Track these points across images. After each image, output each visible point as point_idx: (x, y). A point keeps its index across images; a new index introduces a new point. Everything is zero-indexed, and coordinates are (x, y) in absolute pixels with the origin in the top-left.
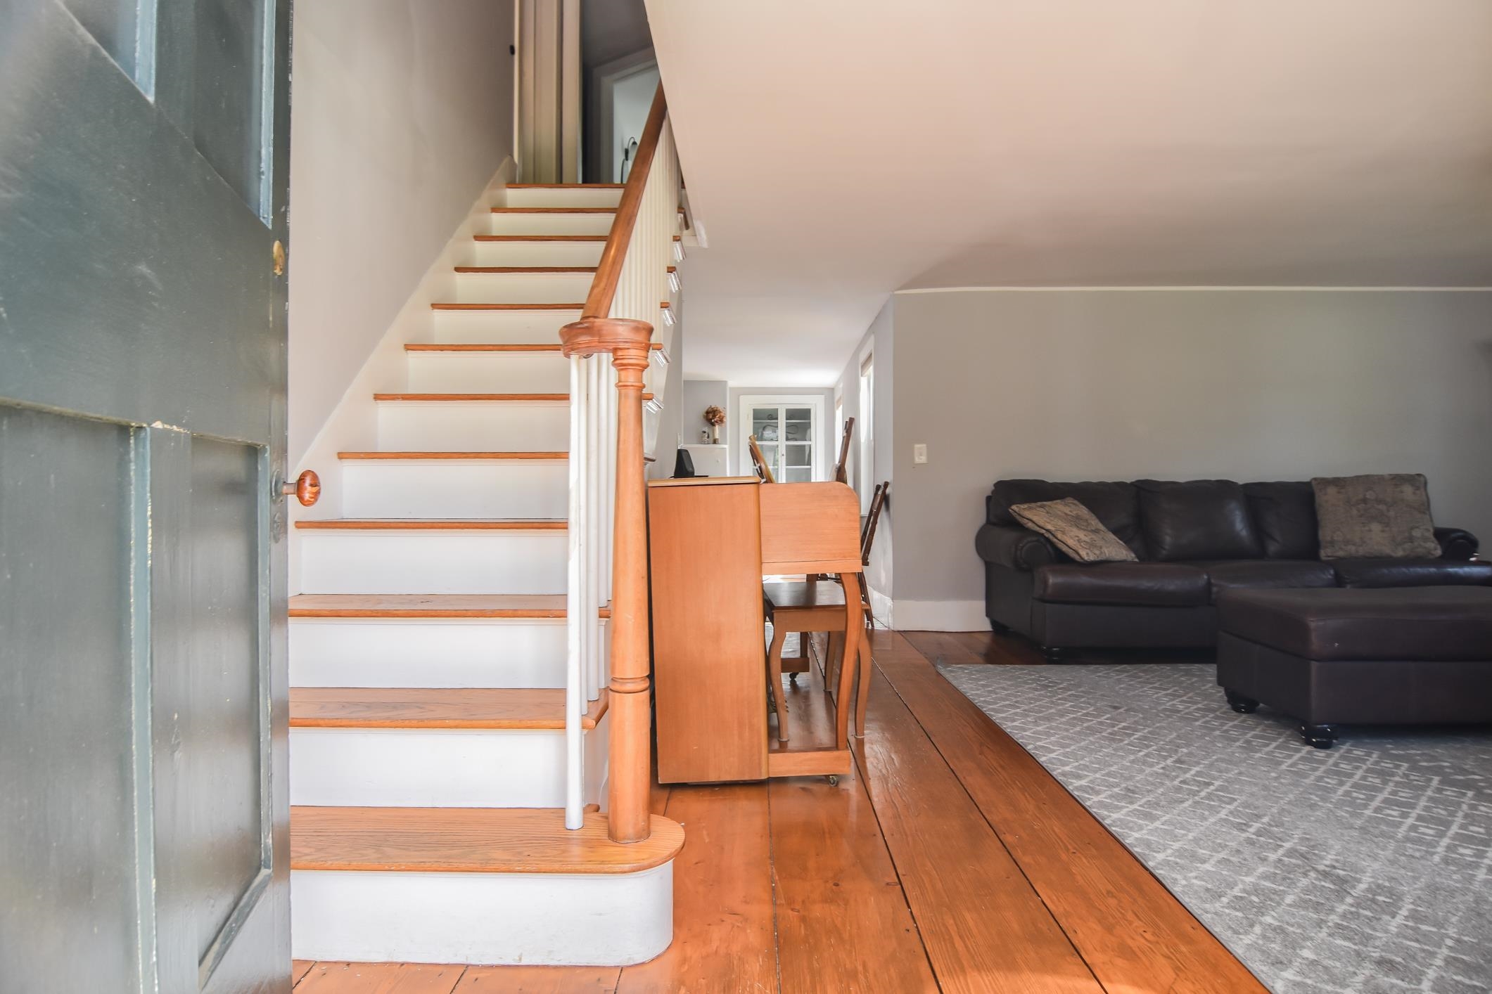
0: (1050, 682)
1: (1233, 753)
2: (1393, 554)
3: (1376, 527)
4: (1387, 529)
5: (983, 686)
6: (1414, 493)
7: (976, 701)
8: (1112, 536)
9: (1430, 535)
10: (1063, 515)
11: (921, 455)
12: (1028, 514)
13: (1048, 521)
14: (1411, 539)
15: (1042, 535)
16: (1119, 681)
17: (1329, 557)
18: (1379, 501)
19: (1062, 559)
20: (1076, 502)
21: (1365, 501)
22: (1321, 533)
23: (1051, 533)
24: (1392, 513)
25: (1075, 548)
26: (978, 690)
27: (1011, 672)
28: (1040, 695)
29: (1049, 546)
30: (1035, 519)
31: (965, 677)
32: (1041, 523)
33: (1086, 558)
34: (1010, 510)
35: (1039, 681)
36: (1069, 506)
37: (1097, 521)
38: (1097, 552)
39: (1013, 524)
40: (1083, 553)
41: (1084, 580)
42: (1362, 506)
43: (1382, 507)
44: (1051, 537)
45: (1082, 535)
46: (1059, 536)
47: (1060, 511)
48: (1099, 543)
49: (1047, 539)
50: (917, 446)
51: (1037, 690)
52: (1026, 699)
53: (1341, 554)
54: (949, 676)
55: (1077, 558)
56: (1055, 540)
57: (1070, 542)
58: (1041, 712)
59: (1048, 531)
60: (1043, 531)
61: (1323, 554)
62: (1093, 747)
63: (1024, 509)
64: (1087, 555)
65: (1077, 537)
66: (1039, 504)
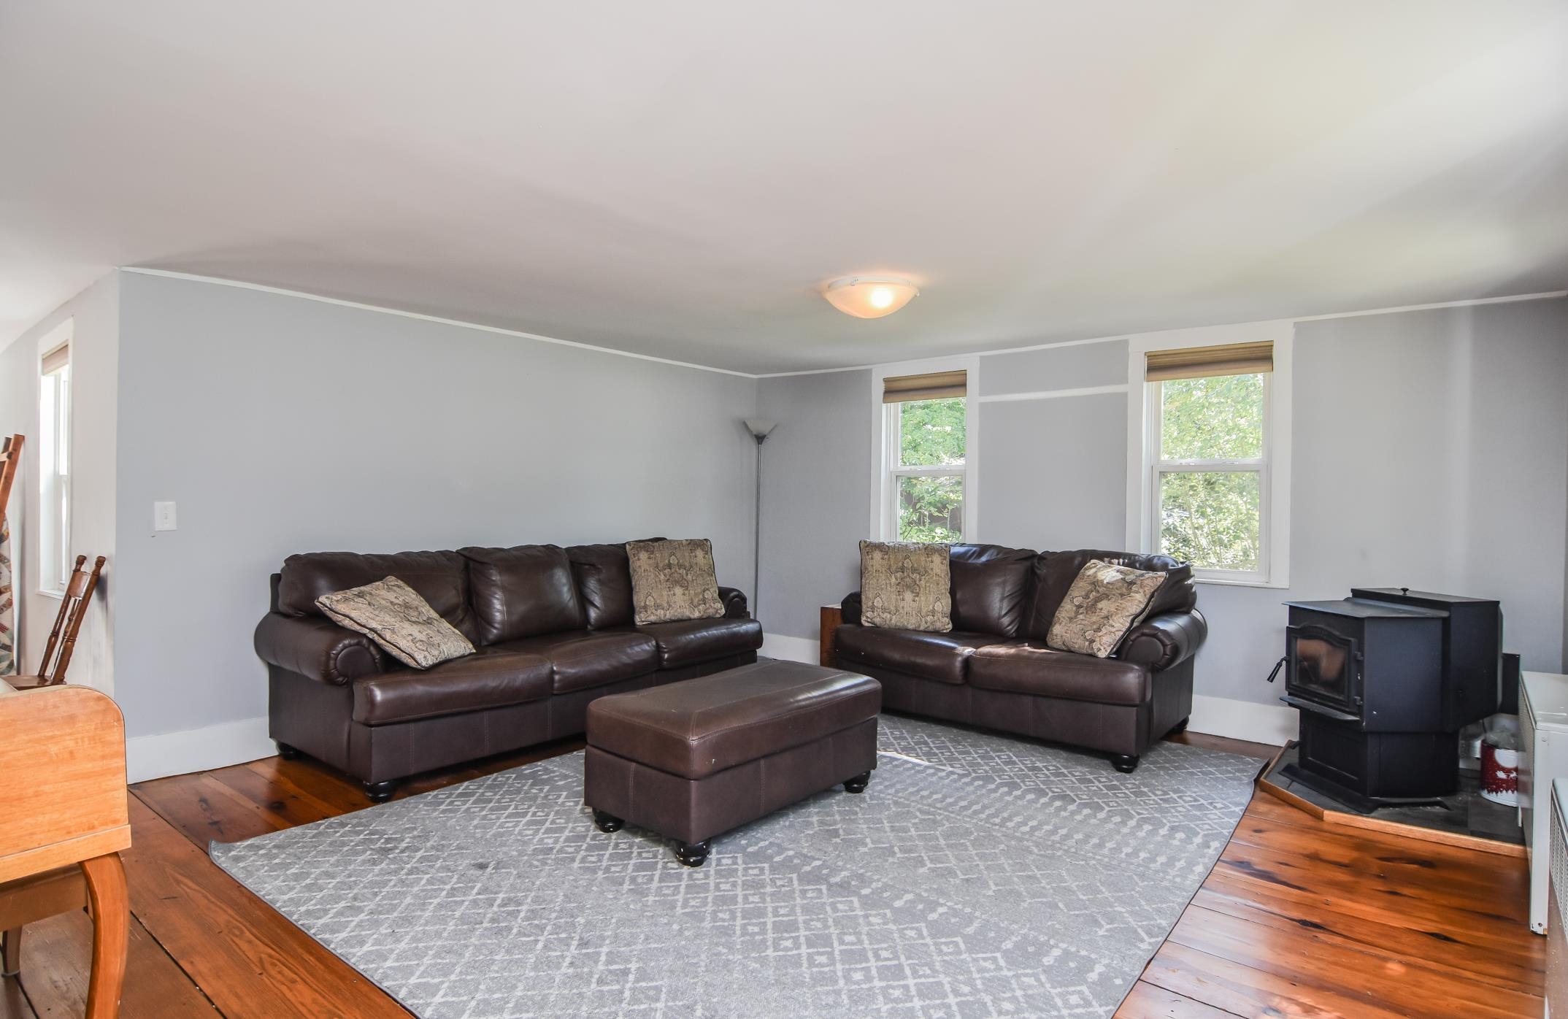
0: (388, 841)
1: (628, 904)
2: (692, 617)
3: (678, 591)
4: (686, 592)
5: (297, 877)
6: (704, 557)
7: (295, 917)
8: (445, 625)
9: (716, 595)
10: (389, 604)
11: (165, 515)
12: (342, 608)
13: (372, 616)
14: (704, 601)
15: (365, 635)
16: (469, 814)
17: (643, 621)
18: (680, 566)
19: (391, 666)
20: (400, 583)
21: (669, 566)
22: (635, 599)
23: (376, 632)
24: (689, 577)
25: (408, 650)
26: (292, 889)
27: (329, 835)
28: (382, 873)
29: (372, 648)
30: (353, 614)
31: (263, 866)
32: (363, 621)
33: (424, 664)
34: (318, 604)
35: (371, 841)
36: (395, 591)
37: (428, 607)
38: (436, 653)
39: (320, 619)
40: (420, 657)
41: (419, 689)
42: (667, 571)
43: (683, 571)
44: (376, 638)
45: (415, 630)
46: (388, 636)
47: (384, 599)
48: (437, 639)
49: (372, 641)
50: (157, 504)
51: (374, 863)
52: (365, 887)
53: (653, 618)
54: (236, 871)
55: (413, 664)
56: (382, 642)
57: (403, 644)
58: (394, 908)
59: (371, 629)
60: (365, 631)
61: (640, 619)
62: (481, 957)
63: (337, 601)
64: (425, 658)
65: (411, 635)
66: (356, 590)
